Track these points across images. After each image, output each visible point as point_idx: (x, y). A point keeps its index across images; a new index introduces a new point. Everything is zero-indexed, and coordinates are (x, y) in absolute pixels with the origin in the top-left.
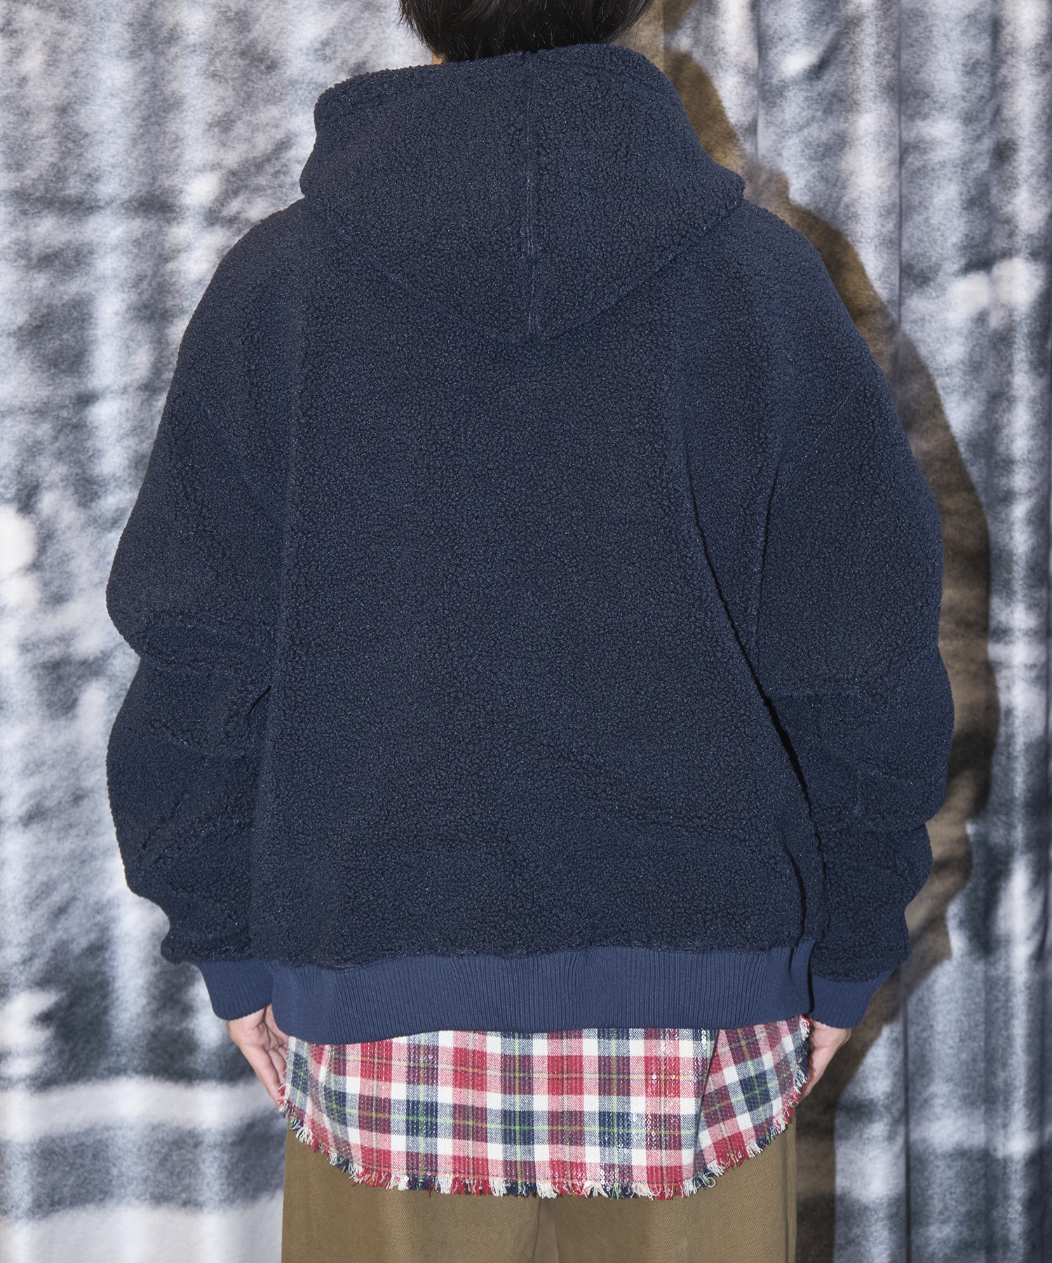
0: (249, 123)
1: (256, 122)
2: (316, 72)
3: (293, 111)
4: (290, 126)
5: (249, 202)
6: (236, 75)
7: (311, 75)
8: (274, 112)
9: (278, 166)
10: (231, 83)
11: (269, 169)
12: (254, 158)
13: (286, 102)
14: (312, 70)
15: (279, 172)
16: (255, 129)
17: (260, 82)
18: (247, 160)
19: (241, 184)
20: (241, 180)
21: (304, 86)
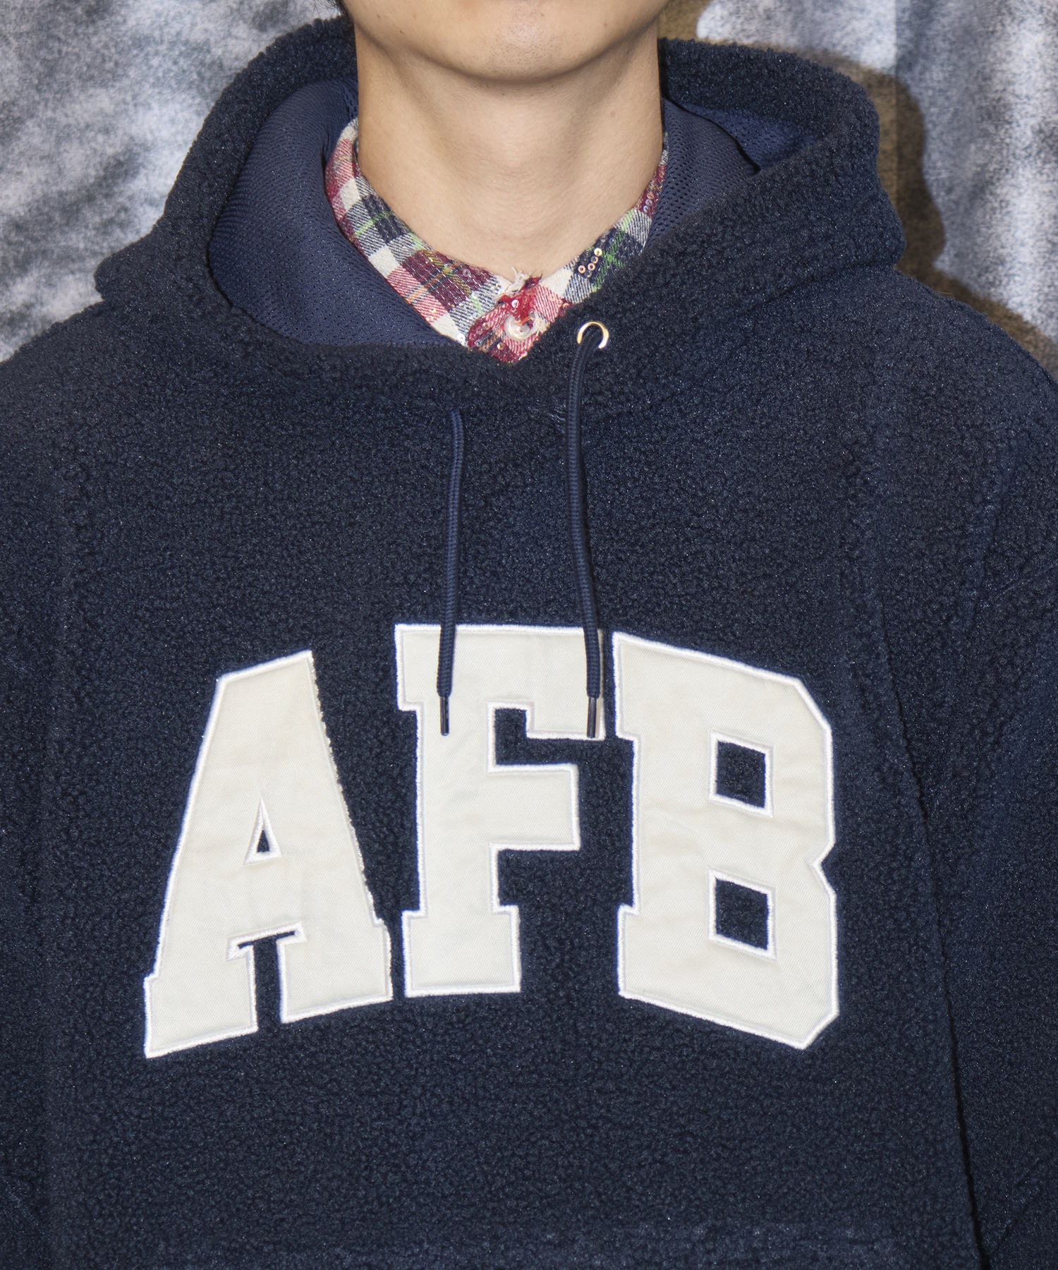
0: (51, 124)
1: (64, 121)
2: (188, 19)
3: (141, 99)
4: (134, 130)
5: (50, 285)
6: (25, 28)
7: (177, 27)
8: (103, 100)
9: (109, 211)
10: (15, 44)
11: (93, 218)
12: (61, 194)
13: (126, 82)
14: (179, 16)
15: (111, 221)
16: (63, 136)
17: (74, 42)
18: (46, 199)
19: (34, 247)
20: (35, 240)
21: (163, 48)
